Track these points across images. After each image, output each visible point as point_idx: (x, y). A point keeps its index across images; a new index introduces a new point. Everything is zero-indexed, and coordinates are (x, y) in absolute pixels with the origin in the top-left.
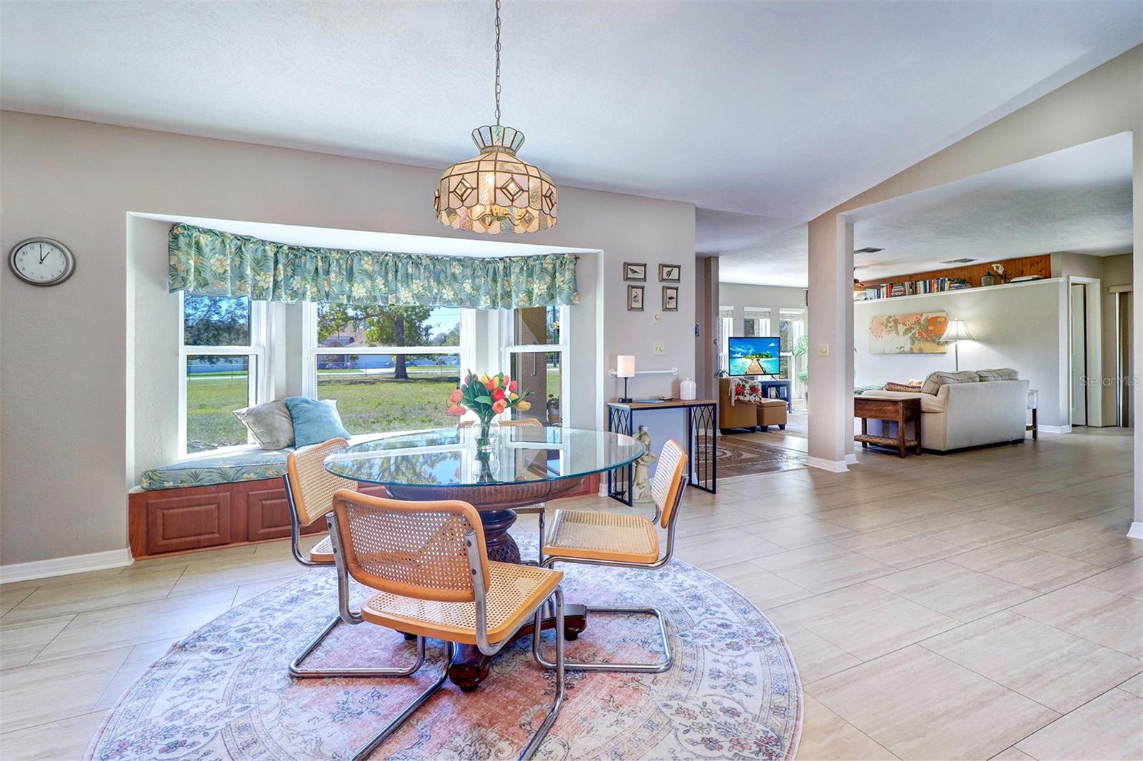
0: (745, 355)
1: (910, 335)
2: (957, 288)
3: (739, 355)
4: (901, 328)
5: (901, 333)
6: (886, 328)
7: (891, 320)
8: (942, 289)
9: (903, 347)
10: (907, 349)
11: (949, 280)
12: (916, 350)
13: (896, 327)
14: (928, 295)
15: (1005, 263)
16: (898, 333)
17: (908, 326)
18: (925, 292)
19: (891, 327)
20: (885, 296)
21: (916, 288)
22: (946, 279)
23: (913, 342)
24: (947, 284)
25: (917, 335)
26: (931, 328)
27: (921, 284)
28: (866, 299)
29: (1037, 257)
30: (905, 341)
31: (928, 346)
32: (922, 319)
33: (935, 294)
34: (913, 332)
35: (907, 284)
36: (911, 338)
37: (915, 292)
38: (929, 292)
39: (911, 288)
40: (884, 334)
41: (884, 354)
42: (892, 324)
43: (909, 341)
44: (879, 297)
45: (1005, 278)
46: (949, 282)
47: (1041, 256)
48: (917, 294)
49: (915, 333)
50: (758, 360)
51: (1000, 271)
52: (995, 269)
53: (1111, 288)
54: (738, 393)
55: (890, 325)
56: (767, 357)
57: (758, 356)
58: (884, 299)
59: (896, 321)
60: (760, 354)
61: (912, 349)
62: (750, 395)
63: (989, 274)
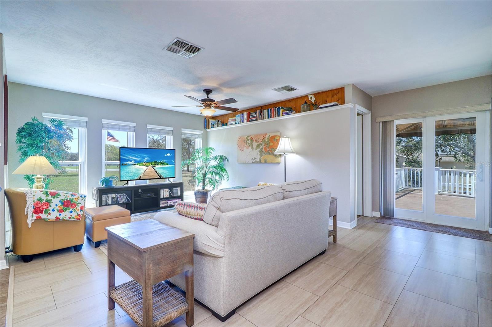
0: (139, 163)
1: (259, 149)
2: (287, 114)
3: (133, 163)
4: (255, 144)
5: (255, 148)
6: (246, 144)
7: (249, 138)
8: (278, 115)
9: (256, 158)
10: (258, 160)
11: (282, 108)
12: (263, 161)
13: (252, 144)
14: (270, 120)
15: (316, 94)
16: (252, 148)
17: (258, 143)
18: (268, 118)
19: (249, 143)
20: (246, 121)
21: (263, 114)
22: (281, 107)
23: (261, 155)
24: (281, 111)
25: (263, 149)
26: (271, 144)
27: (266, 111)
28: (236, 123)
29: (336, 89)
30: (255, 154)
31: (270, 158)
32: (267, 138)
33: (275, 119)
34: (261, 147)
35: (258, 112)
36: (260, 151)
37: (262, 118)
38: (271, 118)
39: (260, 115)
40: (245, 149)
41: (245, 163)
42: (249, 141)
43: (259, 154)
44: (243, 122)
45: (316, 106)
46: (282, 110)
47: (338, 89)
48: (264, 119)
49: (262, 148)
50: (153, 167)
51: (313, 101)
52: (310, 99)
53: (377, 118)
54: (37, 211)
55: (248, 142)
56: (163, 164)
57: (153, 163)
58: (246, 124)
59: (252, 139)
60: (155, 162)
61: (260, 160)
62: (61, 211)
63: (306, 103)
